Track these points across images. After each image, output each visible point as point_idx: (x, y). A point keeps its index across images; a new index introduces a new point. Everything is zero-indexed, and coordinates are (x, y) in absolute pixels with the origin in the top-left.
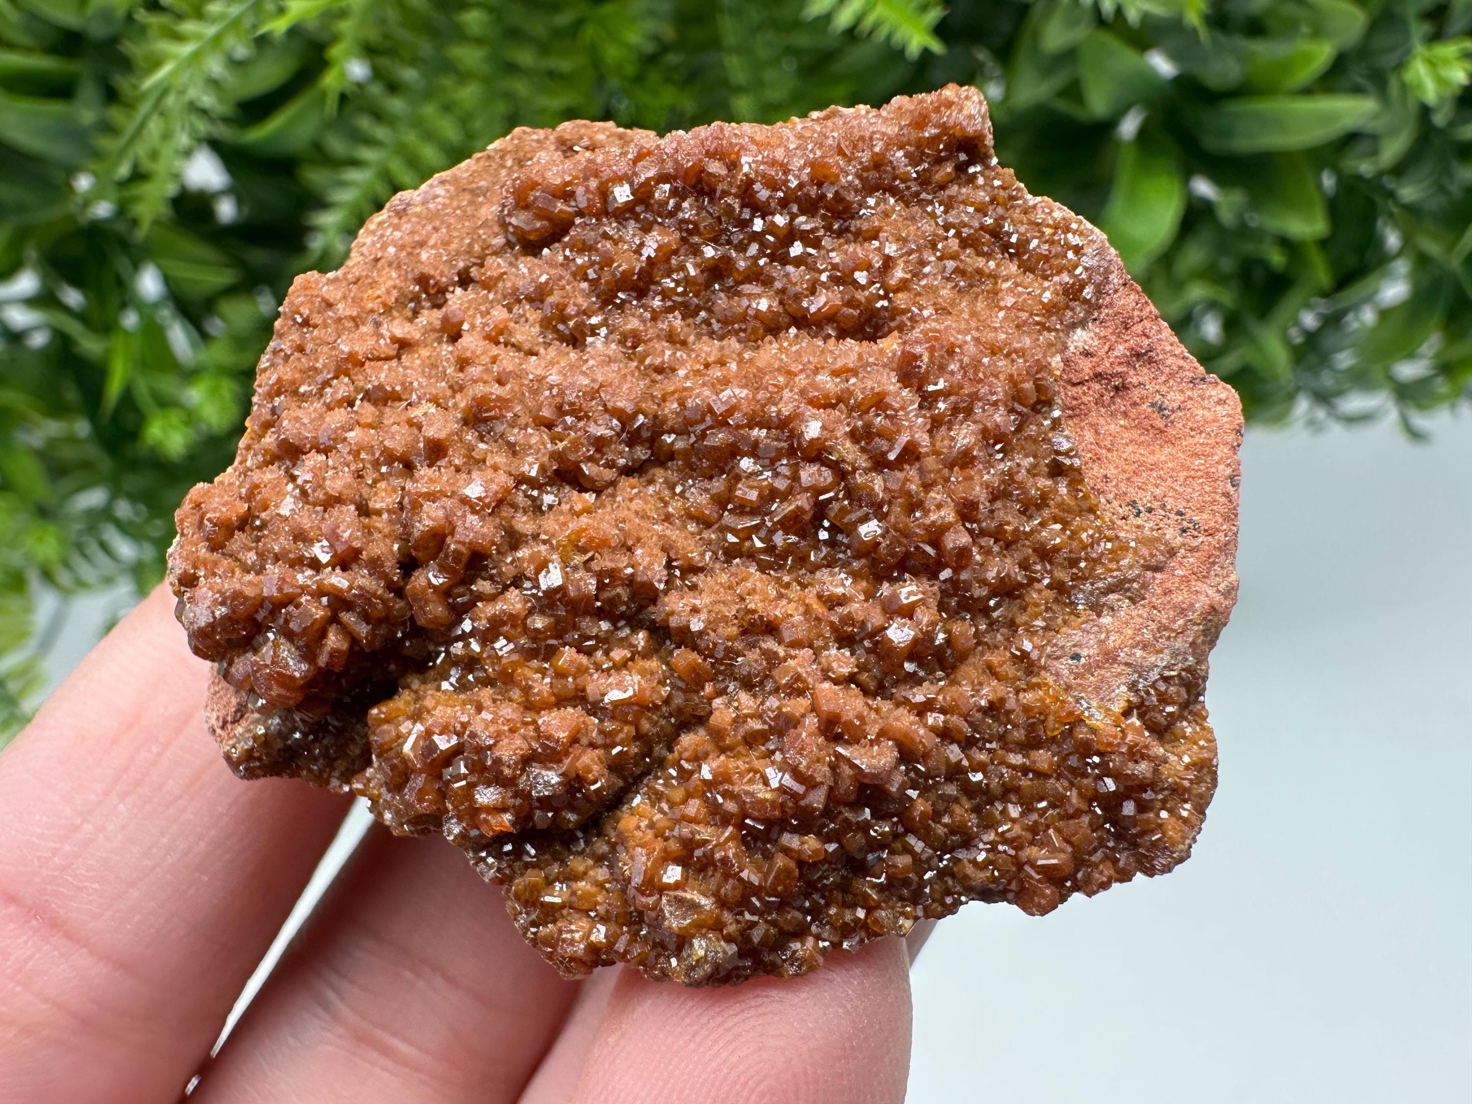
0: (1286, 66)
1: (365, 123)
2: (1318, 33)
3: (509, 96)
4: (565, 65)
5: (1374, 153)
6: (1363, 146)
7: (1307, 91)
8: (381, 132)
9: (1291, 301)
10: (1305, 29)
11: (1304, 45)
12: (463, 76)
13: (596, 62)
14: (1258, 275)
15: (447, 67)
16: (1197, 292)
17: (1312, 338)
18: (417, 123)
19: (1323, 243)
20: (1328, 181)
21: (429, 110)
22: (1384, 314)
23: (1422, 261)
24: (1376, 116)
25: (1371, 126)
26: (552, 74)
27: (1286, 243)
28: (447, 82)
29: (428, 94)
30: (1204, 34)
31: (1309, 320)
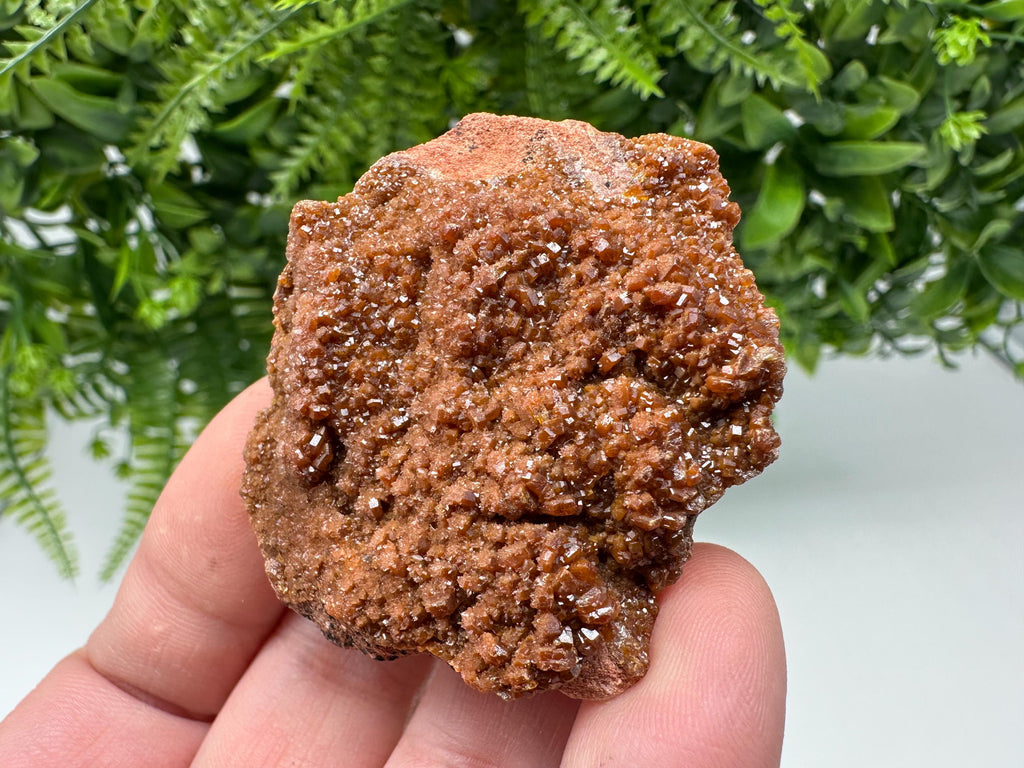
0: (869, 123)
1: (307, 121)
2: (889, 103)
3: (395, 110)
4: (429, 94)
5: (924, 181)
6: (917, 176)
7: (882, 139)
8: (316, 127)
9: (871, 272)
10: (882, 100)
11: (880, 110)
12: (369, 96)
13: (448, 92)
14: (850, 255)
15: (360, 89)
16: (810, 262)
17: (882, 297)
18: (339, 122)
19: (891, 235)
20: (896, 197)
21: (346, 115)
22: (929, 285)
23: (955, 252)
24: (924, 157)
25: (921, 163)
26: (421, 99)
27: (867, 233)
28: (359, 99)
29: (348, 106)
30: (818, 99)
31: (882, 286)
